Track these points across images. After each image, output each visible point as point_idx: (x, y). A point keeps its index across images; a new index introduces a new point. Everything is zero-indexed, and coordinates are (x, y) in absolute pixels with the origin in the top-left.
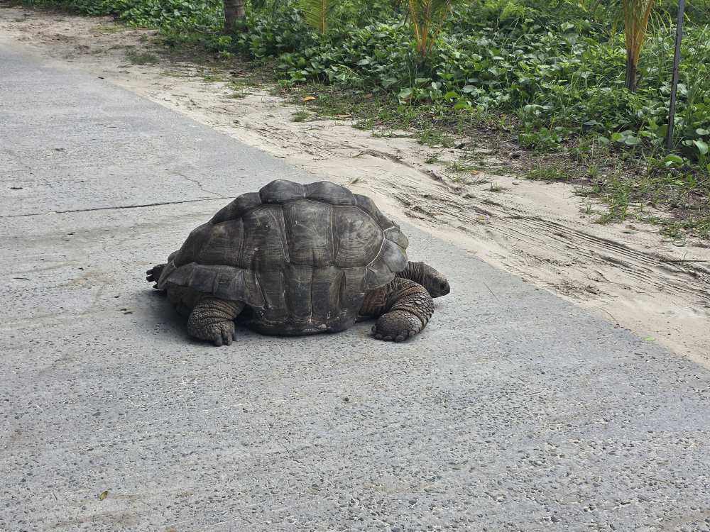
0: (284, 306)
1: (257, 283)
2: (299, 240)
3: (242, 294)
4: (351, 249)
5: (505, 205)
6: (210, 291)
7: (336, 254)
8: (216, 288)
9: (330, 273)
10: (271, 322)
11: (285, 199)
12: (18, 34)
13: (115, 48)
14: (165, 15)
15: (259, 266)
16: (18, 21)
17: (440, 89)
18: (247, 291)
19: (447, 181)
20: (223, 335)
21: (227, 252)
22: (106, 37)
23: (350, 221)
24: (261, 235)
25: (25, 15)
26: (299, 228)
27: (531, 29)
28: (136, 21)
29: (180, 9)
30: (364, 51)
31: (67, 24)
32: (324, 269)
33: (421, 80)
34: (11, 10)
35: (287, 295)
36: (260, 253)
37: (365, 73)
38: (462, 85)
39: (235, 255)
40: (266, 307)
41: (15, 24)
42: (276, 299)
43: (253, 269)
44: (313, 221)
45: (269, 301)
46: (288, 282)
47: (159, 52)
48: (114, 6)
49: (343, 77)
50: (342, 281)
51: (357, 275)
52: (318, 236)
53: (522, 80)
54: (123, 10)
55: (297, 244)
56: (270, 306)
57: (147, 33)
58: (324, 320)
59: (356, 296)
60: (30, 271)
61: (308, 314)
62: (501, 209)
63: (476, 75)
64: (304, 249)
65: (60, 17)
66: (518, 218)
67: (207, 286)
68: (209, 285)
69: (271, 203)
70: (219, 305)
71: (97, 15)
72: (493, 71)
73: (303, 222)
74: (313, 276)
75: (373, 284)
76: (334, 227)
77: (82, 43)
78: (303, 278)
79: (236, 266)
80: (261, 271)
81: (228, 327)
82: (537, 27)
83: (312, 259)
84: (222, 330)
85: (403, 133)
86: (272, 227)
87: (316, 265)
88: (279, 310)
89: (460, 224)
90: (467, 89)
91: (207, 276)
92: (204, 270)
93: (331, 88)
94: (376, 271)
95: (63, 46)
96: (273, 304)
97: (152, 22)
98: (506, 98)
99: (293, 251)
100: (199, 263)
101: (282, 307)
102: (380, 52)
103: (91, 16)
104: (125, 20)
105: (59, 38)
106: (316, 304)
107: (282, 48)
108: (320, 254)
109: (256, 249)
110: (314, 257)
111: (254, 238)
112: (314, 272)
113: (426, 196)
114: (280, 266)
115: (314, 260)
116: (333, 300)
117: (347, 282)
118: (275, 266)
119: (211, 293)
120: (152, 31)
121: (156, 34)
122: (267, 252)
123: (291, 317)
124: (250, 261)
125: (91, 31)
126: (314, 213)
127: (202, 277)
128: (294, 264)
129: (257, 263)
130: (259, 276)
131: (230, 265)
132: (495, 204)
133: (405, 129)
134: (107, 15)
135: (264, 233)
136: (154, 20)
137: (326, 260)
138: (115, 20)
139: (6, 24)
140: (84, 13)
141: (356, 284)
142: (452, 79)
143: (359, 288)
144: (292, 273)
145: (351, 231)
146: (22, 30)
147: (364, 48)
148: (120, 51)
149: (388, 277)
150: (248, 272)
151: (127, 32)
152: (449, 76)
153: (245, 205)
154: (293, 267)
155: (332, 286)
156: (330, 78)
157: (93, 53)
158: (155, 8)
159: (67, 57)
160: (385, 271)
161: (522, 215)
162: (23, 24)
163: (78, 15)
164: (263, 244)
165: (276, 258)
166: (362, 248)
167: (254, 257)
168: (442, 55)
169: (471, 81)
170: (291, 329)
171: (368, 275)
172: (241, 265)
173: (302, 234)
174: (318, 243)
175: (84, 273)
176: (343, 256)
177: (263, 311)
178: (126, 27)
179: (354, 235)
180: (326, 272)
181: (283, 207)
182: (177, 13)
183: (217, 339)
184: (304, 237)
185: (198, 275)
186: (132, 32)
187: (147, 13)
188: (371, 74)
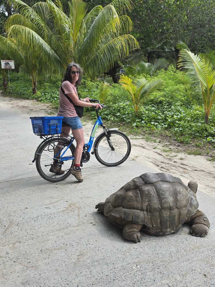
0: (159, 225)
1: (149, 217)
2: (163, 199)
3: (144, 222)
4: (181, 201)
5: (189, 165)
6: (131, 220)
7: (177, 204)
8: (134, 219)
9: (176, 211)
10: (154, 231)
11: (154, 182)
12: (11, 106)
13: (41, 110)
14: (52, 99)
15: (149, 210)
16: (9, 101)
17: (145, 123)
18: (146, 220)
19: (165, 156)
20: (137, 238)
21: (135, 204)
22: (37, 106)
23: (179, 190)
24: (148, 197)
25: (11, 100)
26: (162, 194)
27: (166, 105)
28: (43, 101)
29: (56, 98)
30: (117, 111)
31: (24, 102)
32: (174, 210)
33: (138, 120)
34: (6, 98)
35: (160, 221)
36: (149, 205)
37: (119, 118)
38: (151, 121)
39: (139, 206)
40: (153, 226)
41: (9, 102)
42: (156, 223)
43: (147, 211)
44: (167, 191)
45: (153, 223)
46: (161, 216)
47: (54, 111)
48: (36, 97)
49: (112, 119)
50: (180, 214)
51: (184, 211)
52: (170, 197)
53: (169, 120)
54: (39, 98)
55: (163, 201)
56: (154, 226)
57: (48, 105)
58: (173, 229)
59: (184, 219)
60: (49, 204)
61: (168, 228)
62: (188, 167)
63: (154, 118)
64: (166, 202)
65: (21, 100)
66: (196, 170)
67: (130, 219)
68: (131, 218)
69: (148, 183)
70: (135, 226)
71: (32, 99)
72: (160, 118)
73: (164, 191)
74: (170, 213)
75: (190, 214)
76: (174, 192)
77: (31, 108)
78: (166, 214)
79: (140, 210)
80: (150, 212)
81: (139, 235)
82: (168, 104)
83: (169, 206)
84: (137, 236)
85: (139, 137)
86: (152, 194)
87: (170, 209)
88: (158, 227)
89: (181, 174)
90: (153, 123)
91: (129, 214)
92: (127, 212)
93: (109, 122)
94: (190, 209)
95: (25, 109)
96: (155, 225)
97: (48, 101)
98: (166, 126)
99: (161, 204)
100: (123, 207)
101: (158, 226)
102: (122, 111)
103: (30, 99)
104: (41, 101)
105: (24, 107)
106: (171, 224)
107: (90, 110)
108: (172, 204)
109: (147, 203)
110: (170, 206)
111: (146, 198)
112: (170, 212)
113: (162, 162)
114: (157, 210)
115: (170, 207)
116: (176, 222)
117: (182, 214)
118: (155, 209)
119: (132, 221)
120: (49, 104)
121: (51, 105)
122: (152, 204)
123: (162, 229)
124: (145, 208)
125: (32, 104)
126: (166, 188)
127: (127, 214)
128: (162, 209)
129: (148, 209)
130: (150, 214)
131: (137, 209)
132: (185, 165)
133: (139, 136)
134: (34, 99)
135: (149, 196)
136: (49, 101)
137: (174, 206)
138: (37, 101)
139: (6, 102)
140: (28, 99)
141: (185, 215)
142: (147, 120)
143: (185, 216)
144: (162, 212)
145: (180, 194)
146: (12, 104)
147: (117, 110)
148: (43, 111)
149: (194, 211)
150: (145, 212)
151: (42, 105)
152: (147, 119)
153: (138, 184)
154: (163, 210)
155: (176, 217)
156: (108, 119)
157: (35, 112)
158: (49, 97)
159: (28, 113)
160: (193, 209)
161: (197, 169)
162: (11, 102)
163: (26, 99)
164: (150, 201)
165: (156, 207)
166: (185, 200)
167: (147, 206)
168: (143, 113)
169: (153, 120)
170: (161, 233)
171: (188, 211)
172: (142, 210)
173: (164, 197)
174: (170, 200)
175: (69, 203)
176: (179, 204)
177: (151, 227)
178: (41, 103)
179: (181, 195)
180: (174, 211)
181: (153, 185)
182: (55, 99)
183: (136, 240)
184: (165, 198)
185: (125, 213)
186: (44, 104)
187: (46, 99)
188: (121, 118)
